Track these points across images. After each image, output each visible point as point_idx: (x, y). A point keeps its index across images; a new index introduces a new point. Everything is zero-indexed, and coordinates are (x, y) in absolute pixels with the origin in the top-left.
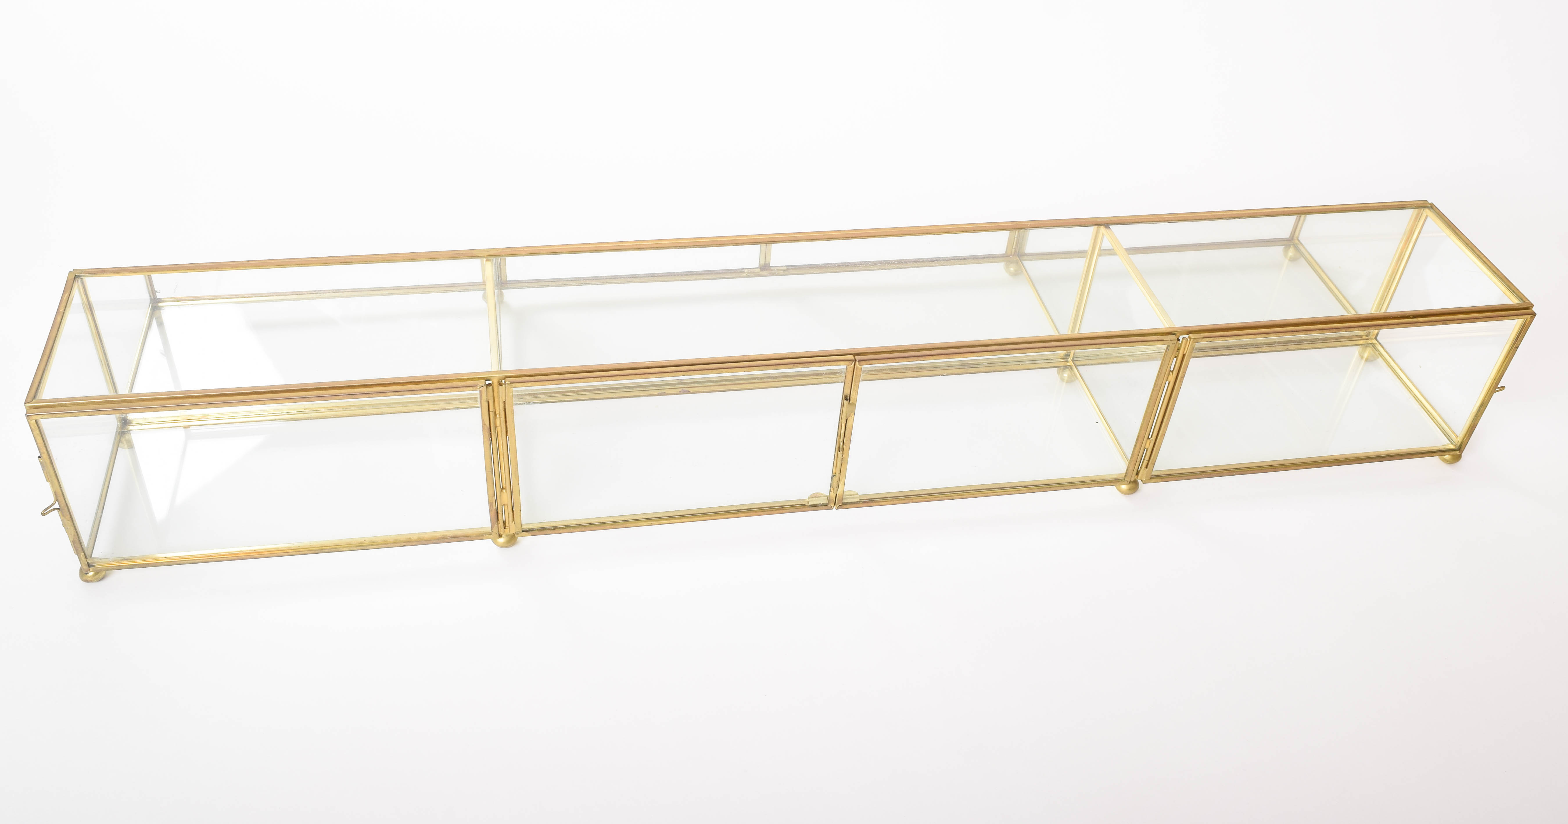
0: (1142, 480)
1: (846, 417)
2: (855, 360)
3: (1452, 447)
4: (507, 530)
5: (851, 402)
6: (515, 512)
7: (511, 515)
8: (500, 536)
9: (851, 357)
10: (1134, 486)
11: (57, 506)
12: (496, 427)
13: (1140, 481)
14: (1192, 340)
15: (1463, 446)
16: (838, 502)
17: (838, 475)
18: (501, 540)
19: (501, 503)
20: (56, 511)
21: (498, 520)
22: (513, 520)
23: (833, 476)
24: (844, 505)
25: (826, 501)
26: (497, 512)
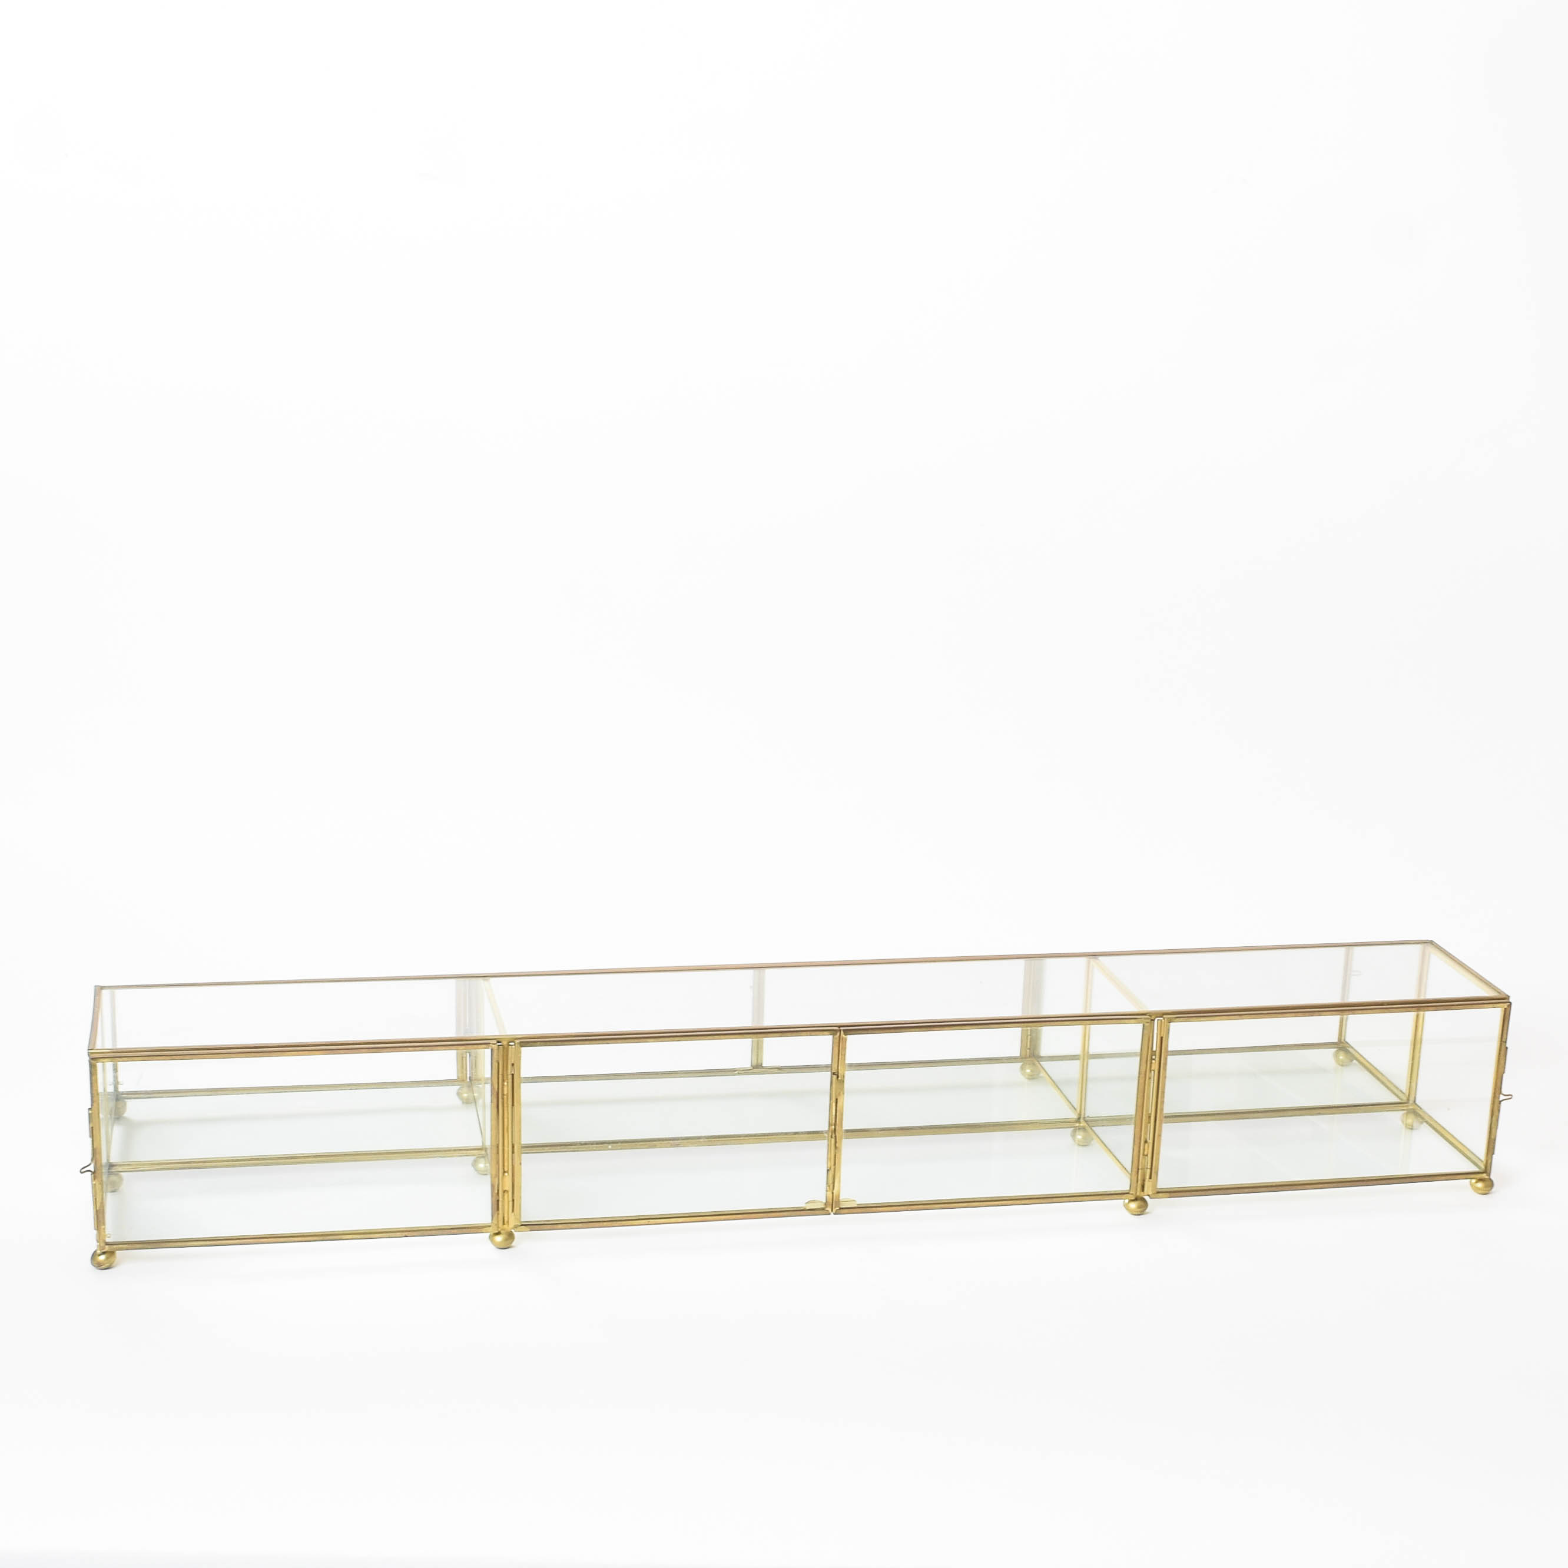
0: (1149, 1195)
1: (836, 1096)
2: (840, 1031)
3: (1475, 1169)
4: (505, 1226)
5: (839, 1078)
6: (515, 1201)
7: (511, 1203)
8: (498, 1233)
9: (837, 1028)
10: (1143, 1204)
11: (91, 1168)
12: (503, 1095)
13: (1147, 1198)
14: (1166, 1019)
15: (1488, 1168)
16: (834, 1206)
17: (833, 1168)
18: (499, 1239)
19: (502, 1189)
20: (90, 1173)
21: (498, 1209)
22: (513, 1211)
23: (828, 1170)
24: (841, 1210)
25: (823, 1206)
26: (498, 1201)
